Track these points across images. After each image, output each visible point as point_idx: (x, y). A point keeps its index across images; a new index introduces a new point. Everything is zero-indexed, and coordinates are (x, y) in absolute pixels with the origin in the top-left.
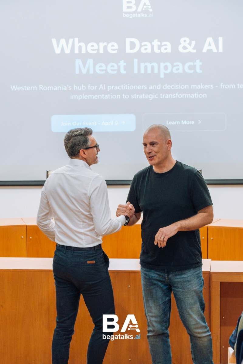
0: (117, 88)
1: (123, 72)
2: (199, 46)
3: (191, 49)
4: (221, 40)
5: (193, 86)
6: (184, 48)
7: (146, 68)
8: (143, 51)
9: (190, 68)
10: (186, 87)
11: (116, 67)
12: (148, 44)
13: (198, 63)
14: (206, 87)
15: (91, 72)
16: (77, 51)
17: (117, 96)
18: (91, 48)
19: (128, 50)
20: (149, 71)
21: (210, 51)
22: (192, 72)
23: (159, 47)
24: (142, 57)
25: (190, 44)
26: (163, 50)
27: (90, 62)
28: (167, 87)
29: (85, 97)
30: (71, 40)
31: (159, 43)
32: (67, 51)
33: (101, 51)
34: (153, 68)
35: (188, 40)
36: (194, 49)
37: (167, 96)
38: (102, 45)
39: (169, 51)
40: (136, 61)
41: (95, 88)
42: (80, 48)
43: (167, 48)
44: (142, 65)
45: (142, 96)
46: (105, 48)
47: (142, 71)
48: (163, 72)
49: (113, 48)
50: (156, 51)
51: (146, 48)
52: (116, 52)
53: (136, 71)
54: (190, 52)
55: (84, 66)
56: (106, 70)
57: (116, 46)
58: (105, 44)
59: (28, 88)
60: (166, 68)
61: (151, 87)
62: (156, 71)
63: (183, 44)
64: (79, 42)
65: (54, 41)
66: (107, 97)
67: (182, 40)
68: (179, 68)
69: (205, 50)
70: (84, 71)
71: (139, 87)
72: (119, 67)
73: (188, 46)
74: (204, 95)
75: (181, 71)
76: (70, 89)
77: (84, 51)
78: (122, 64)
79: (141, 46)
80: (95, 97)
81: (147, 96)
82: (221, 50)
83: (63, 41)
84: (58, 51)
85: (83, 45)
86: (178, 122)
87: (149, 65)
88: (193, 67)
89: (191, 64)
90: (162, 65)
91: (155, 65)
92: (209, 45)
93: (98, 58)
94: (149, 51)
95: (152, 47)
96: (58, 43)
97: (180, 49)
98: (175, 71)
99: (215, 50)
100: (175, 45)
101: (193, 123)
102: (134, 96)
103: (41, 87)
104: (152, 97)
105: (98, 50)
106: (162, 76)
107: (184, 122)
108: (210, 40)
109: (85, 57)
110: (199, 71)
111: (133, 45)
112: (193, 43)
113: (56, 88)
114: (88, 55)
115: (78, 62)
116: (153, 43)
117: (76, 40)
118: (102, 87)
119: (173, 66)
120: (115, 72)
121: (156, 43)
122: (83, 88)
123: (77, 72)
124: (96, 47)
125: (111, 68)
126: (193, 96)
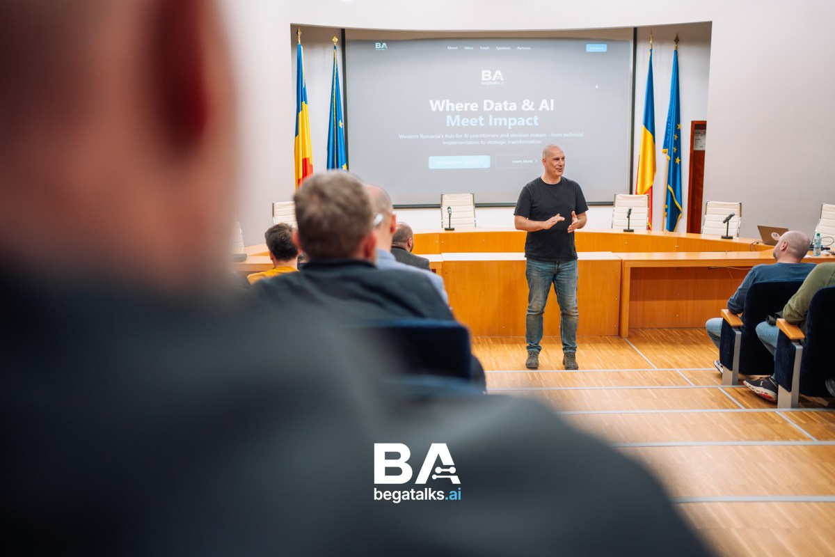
0: (477, 136)
1: (481, 124)
2: (537, 106)
3: (531, 108)
4: (552, 101)
5: (532, 135)
6: (526, 107)
7: (498, 121)
8: (496, 109)
9: (530, 121)
10: (527, 135)
11: (476, 121)
12: (500, 105)
13: (536, 118)
14: (541, 135)
15: (458, 124)
16: (448, 109)
17: (477, 142)
18: (459, 107)
19: (485, 109)
20: (500, 124)
21: (544, 109)
22: (531, 124)
23: (508, 106)
24: (496, 114)
25: (530, 104)
26: (510, 109)
27: (458, 117)
28: (513, 136)
29: (453, 143)
30: (444, 101)
31: (507, 104)
32: (441, 109)
33: (466, 109)
34: (503, 121)
35: (529, 101)
36: (533, 108)
37: (513, 142)
38: (466, 105)
39: (515, 109)
40: (491, 117)
41: (461, 136)
42: (450, 107)
43: (514, 107)
44: (496, 120)
45: (495, 142)
46: (469, 107)
47: (495, 124)
48: (510, 124)
49: (474, 107)
50: (506, 109)
51: (499, 107)
52: (476, 110)
53: (491, 124)
54: (530, 111)
55: (453, 120)
56: (469, 123)
57: (477, 106)
58: (469, 104)
59: (412, 137)
60: (512, 122)
61: (502, 136)
62: (505, 124)
63: (525, 104)
64: (450, 102)
65: (431, 102)
66: (470, 143)
67: (524, 101)
68: (522, 122)
69: (540, 109)
70: (453, 124)
71: (493, 136)
72: (479, 121)
73: (529, 106)
74: (540, 142)
75: (523, 124)
76: (443, 137)
77: (453, 110)
78: (481, 119)
79: (495, 106)
80: (461, 143)
81: (498, 142)
82: (552, 109)
83: (438, 102)
84: (434, 109)
85: (452, 104)
86: (521, 161)
87: (500, 120)
88: (531, 121)
89: (531, 118)
90: (510, 119)
91: (505, 119)
92: (544, 105)
93: (464, 114)
94: (501, 109)
95: (503, 106)
96: (434, 103)
97: (523, 108)
98: (519, 124)
99: (548, 109)
100: (519, 105)
101: (531, 161)
102: (489, 142)
103: (422, 136)
104: (502, 143)
105: (464, 108)
106: (510, 128)
107: (525, 161)
108: (544, 101)
109: (454, 114)
110: (536, 124)
111: (489, 105)
112: (533, 103)
113: (432, 137)
114: (456, 113)
115: (449, 117)
116: (504, 104)
117: (448, 101)
118: (466, 136)
119: (518, 121)
120: (475, 125)
121: (506, 103)
122: (452, 136)
123: (448, 125)
124: (462, 106)
125: (473, 122)
126: (532, 142)
